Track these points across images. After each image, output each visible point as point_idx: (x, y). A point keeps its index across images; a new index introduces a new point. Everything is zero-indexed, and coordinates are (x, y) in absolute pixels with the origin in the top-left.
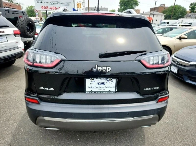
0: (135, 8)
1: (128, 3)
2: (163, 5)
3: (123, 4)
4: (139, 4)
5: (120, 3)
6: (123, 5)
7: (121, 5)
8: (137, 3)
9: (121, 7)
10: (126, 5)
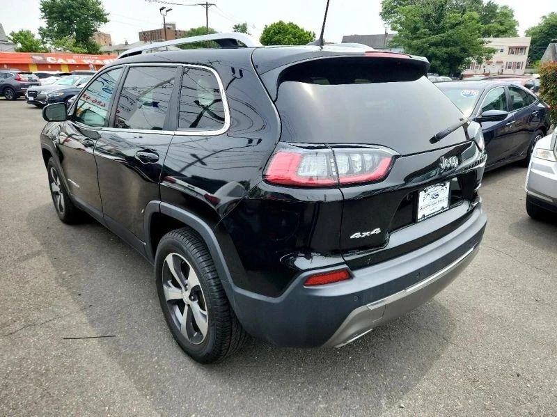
0: (98, 29)
1: (72, 13)
2: (171, 25)
3: (54, 15)
4: (108, 17)
5: (43, 12)
6: (55, 18)
7: (50, 18)
8: (103, 15)
9: (50, 24)
10: (66, 19)
